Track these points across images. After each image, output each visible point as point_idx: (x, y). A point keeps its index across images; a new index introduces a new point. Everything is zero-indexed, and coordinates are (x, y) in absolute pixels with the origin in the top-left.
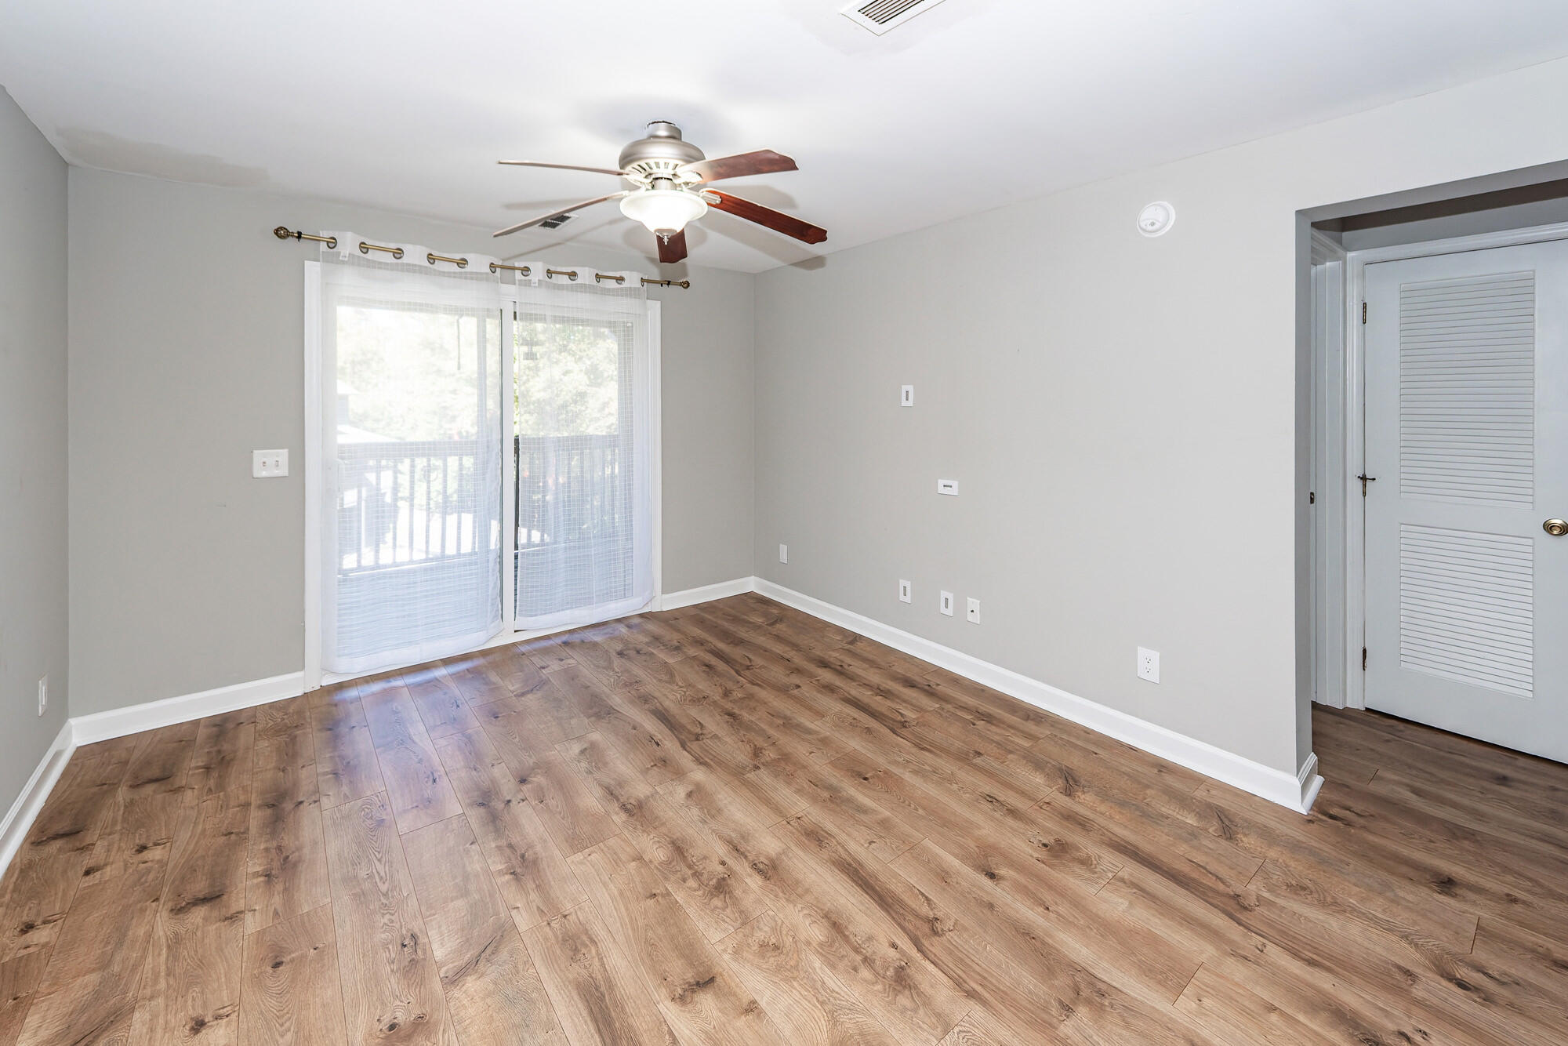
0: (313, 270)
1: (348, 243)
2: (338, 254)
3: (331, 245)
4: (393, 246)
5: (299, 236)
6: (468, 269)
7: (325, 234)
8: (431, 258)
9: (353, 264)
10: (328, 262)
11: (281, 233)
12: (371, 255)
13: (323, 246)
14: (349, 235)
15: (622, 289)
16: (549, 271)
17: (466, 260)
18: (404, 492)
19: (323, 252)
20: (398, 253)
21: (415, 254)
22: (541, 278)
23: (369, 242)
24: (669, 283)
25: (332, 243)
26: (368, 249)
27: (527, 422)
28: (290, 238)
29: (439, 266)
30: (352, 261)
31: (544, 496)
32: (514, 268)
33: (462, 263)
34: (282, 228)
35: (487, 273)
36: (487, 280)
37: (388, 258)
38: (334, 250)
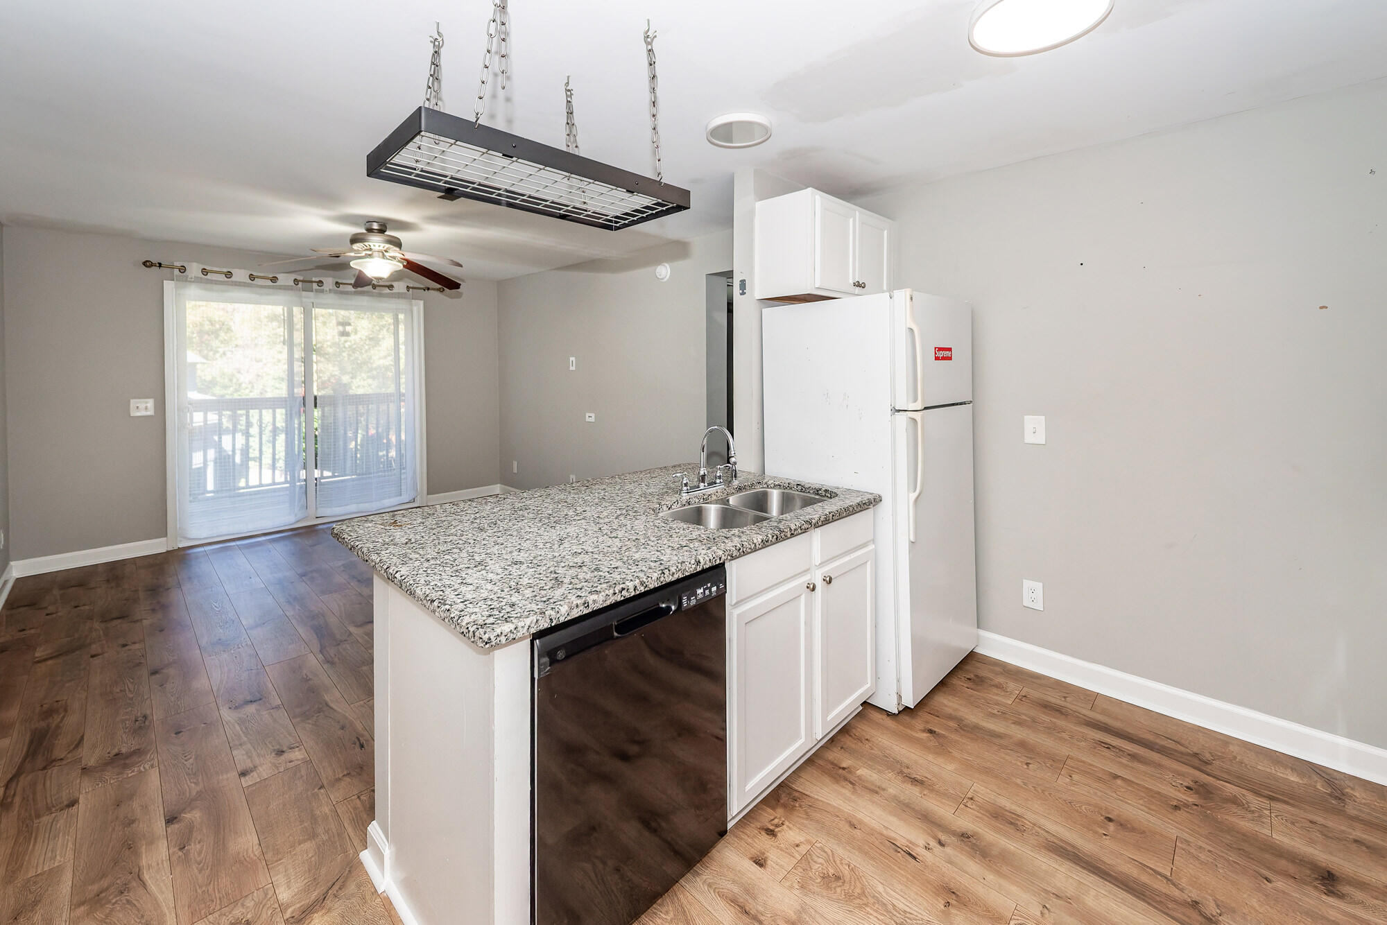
0: (169, 286)
1: (194, 269)
2: (187, 276)
3: (182, 271)
4: (225, 270)
5: (160, 265)
6: (278, 283)
7: (178, 264)
8: (252, 277)
9: (198, 282)
10: (179, 281)
11: (148, 264)
12: (210, 276)
13: (176, 272)
14: (195, 265)
15: (392, 294)
16: (337, 283)
17: (276, 277)
18: (254, 453)
19: (176, 276)
20: (229, 275)
21: (240, 275)
22: (331, 288)
23: (208, 268)
24: (428, 289)
25: (183, 269)
26: (207, 273)
27: (370, 385)
28: (153, 267)
29: (257, 281)
30: (197, 281)
31: (388, 452)
32: (312, 282)
33: (274, 279)
34: (147, 261)
35: (292, 286)
36: (292, 290)
37: (222, 278)
38: (184, 274)
